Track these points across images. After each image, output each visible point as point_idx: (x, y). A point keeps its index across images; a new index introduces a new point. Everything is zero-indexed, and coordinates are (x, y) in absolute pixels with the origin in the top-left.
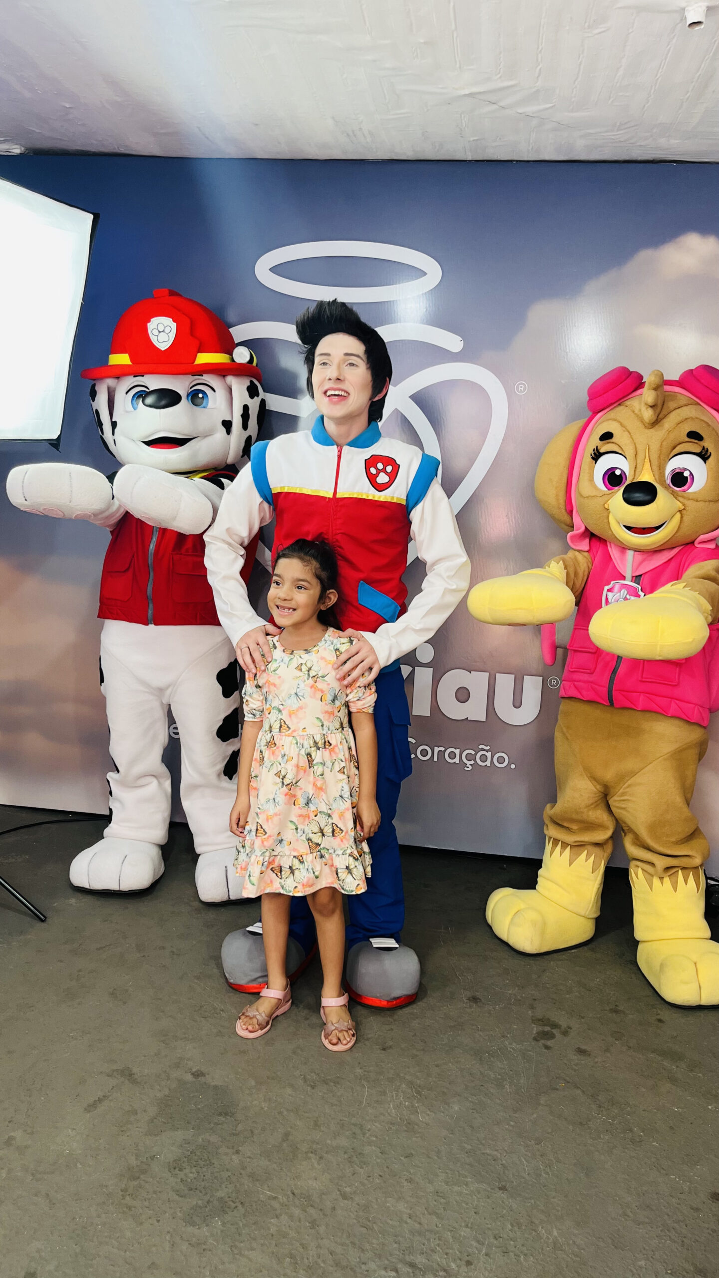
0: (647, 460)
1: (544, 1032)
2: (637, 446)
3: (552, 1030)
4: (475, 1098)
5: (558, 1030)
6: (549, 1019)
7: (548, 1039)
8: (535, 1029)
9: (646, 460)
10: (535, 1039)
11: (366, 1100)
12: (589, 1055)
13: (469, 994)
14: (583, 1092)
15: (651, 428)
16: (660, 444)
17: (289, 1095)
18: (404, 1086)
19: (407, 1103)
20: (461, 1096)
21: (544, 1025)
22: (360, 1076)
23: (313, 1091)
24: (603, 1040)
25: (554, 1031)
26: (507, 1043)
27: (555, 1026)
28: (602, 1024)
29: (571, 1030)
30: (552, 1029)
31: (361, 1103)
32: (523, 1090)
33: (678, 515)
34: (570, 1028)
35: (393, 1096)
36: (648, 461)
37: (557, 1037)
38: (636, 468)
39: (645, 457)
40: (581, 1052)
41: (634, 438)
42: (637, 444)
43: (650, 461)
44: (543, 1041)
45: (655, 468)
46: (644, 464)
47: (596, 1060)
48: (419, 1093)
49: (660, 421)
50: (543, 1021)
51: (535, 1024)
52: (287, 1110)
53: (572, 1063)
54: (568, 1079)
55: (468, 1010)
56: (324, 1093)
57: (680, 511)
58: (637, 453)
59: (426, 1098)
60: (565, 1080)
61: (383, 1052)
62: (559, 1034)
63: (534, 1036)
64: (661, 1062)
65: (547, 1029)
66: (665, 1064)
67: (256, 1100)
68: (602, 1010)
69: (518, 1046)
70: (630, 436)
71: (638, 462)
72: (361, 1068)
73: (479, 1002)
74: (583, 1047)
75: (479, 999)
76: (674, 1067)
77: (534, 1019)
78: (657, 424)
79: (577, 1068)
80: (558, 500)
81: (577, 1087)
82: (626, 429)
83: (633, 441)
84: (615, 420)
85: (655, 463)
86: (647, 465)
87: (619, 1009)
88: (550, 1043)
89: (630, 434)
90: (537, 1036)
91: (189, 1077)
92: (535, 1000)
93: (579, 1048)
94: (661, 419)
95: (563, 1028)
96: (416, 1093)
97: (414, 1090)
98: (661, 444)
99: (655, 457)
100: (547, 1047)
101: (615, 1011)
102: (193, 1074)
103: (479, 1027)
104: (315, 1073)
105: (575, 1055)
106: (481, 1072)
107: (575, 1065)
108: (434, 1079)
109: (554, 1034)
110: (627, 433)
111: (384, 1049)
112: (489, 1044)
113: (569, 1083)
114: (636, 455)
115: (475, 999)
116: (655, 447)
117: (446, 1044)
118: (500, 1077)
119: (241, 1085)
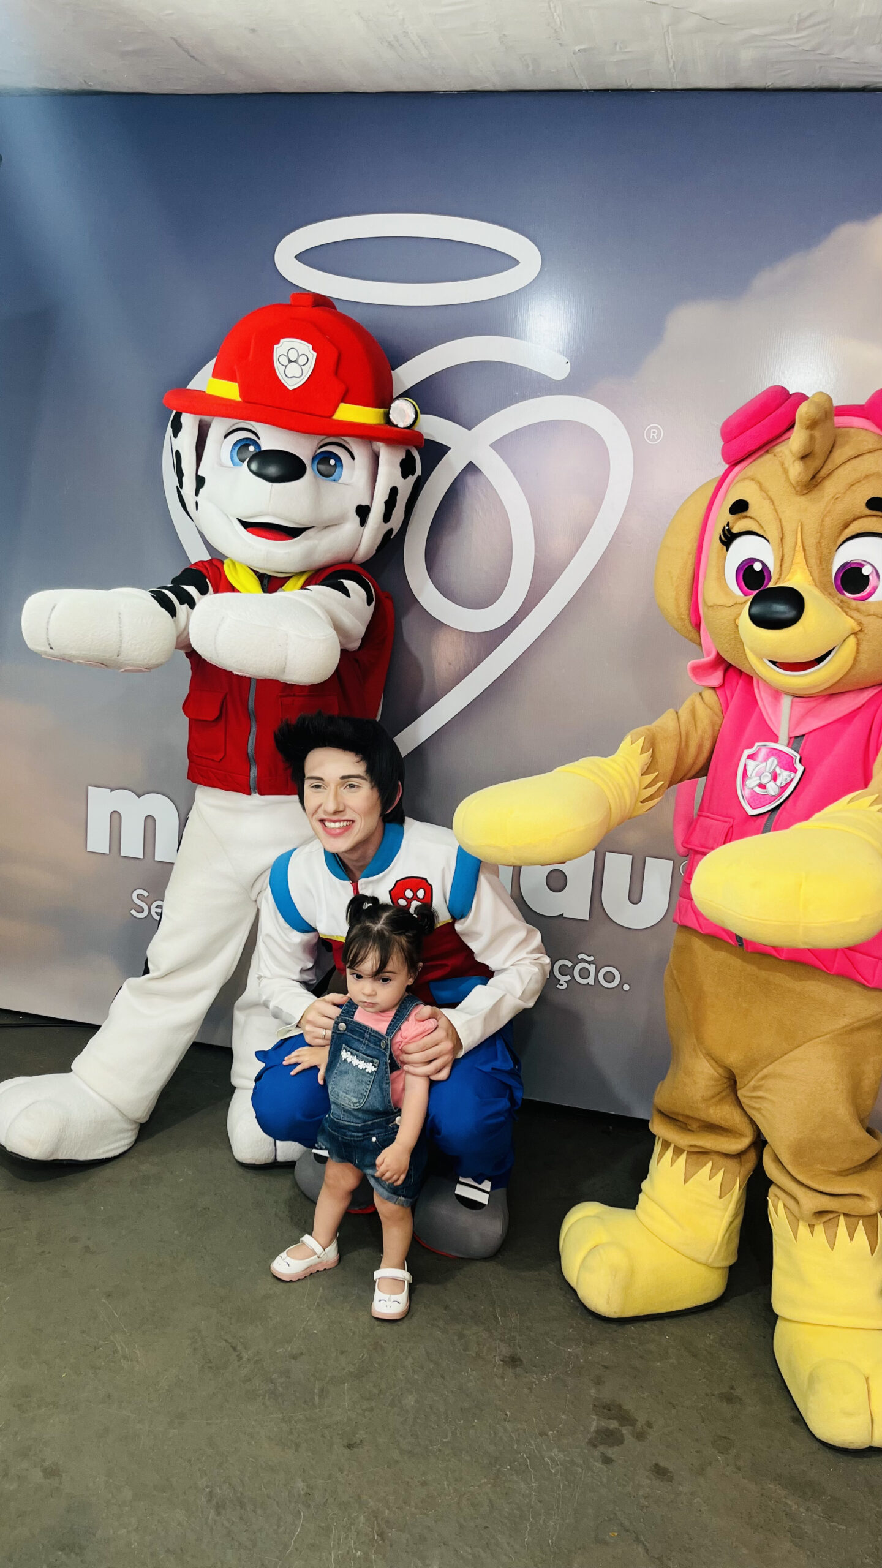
0: (799, 547)
1: (608, 1429)
2: (784, 524)
3: (620, 1428)
4: (469, 1550)
5: (631, 1427)
6: (620, 1407)
7: (612, 1445)
8: (594, 1423)
9: (797, 549)
10: (593, 1444)
11: (295, 1542)
12: (671, 1480)
13: (505, 1350)
14: (647, 1550)
15: (806, 494)
16: (820, 521)
17: (179, 1524)
18: (362, 1519)
19: (359, 1552)
20: (448, 1545)
21: (610, 1419)
22: (299, 1496)
23: (218, 1518)
24: (697, 1452)
25: (625, 1431)
26: (545, 1448)
27: (625, 1418)
28: (703, 1422)
29: (650, 1430)
30: (621, 1425)
31: (286, 1547)
32: (550, 1541)
33: (852, 640)
34: (649, 1425)
35: (339, 1539)
36: (801, 547)
37: (626, 1442)
38: (782, 560)
39: (796, 543)
40: (660, 1472)
41: (779, 511)
42: (783, 520)
43: (804, 550)
44: (602, 1448)
45: (813, 561)
46: (794, 555)
47: (681, 1488)
48: (381, 1535)
49: (820, 482)
50: (609, 1410)
51: (597, 1415)
52: (168, 1551)
53: (641, 1493)
54: (627, 1523)
55: (498, 1381)
56: (233, 1524)
57: (855, 634)
58: (783, 534)
59: (391, 1546)
60: (622, 1525)
61: (347, 1451)
62: (630, 1436)
63: (589, 1436)
64: (783, 1500)
65: (613, 1424)
66: (789, 1502)
67: (125, 1528)
68: (707, 1395)
69: (561, 1455)
70: (773, 507)
71: (786, 551)
72: (304, 1481)
73: (520, 1365)
74: (662, 1464)
75: (521, 1361)
76: (802, 1510)
77: (596, 1404)
78: (816, 486)
79: (647, 1503)
80: (678, 606)
81: (637, 1540)
82: (767, 495)
83: (778, 515)
84: (753, 479)
85: (812, 551)
86: (800, 555)
87: (735, 1394)
88: (611, 1452)
89: (773, 504)
90: (596, 1438)
91: (37, 1476)
92: (606, 1367)
93: (657, 1465)
94: (824, 478)
95: (639, 1424)
96: (377, 1535)
97: (376, 1528)
98: (823, 521)
99: (811, 541)
100: (607, 1460)
101: (729, 1398)
102: (45, 1471)
103: (508, 1413)
104: (230, 1485)
105: (647, 1476)
106: (490, 1500)
107: (645, 1498)
108: (413, 1509)
109: (622, 1435)
110: (769, 501)
111: (350, 1446)
112: (516, 1446)
113: (627, 1531)
114: (782, 539)
115: (513, 1361)
116: (811, 526)
117: (448, 1442)
118: (517, 1513)
119: (110, 1495)
